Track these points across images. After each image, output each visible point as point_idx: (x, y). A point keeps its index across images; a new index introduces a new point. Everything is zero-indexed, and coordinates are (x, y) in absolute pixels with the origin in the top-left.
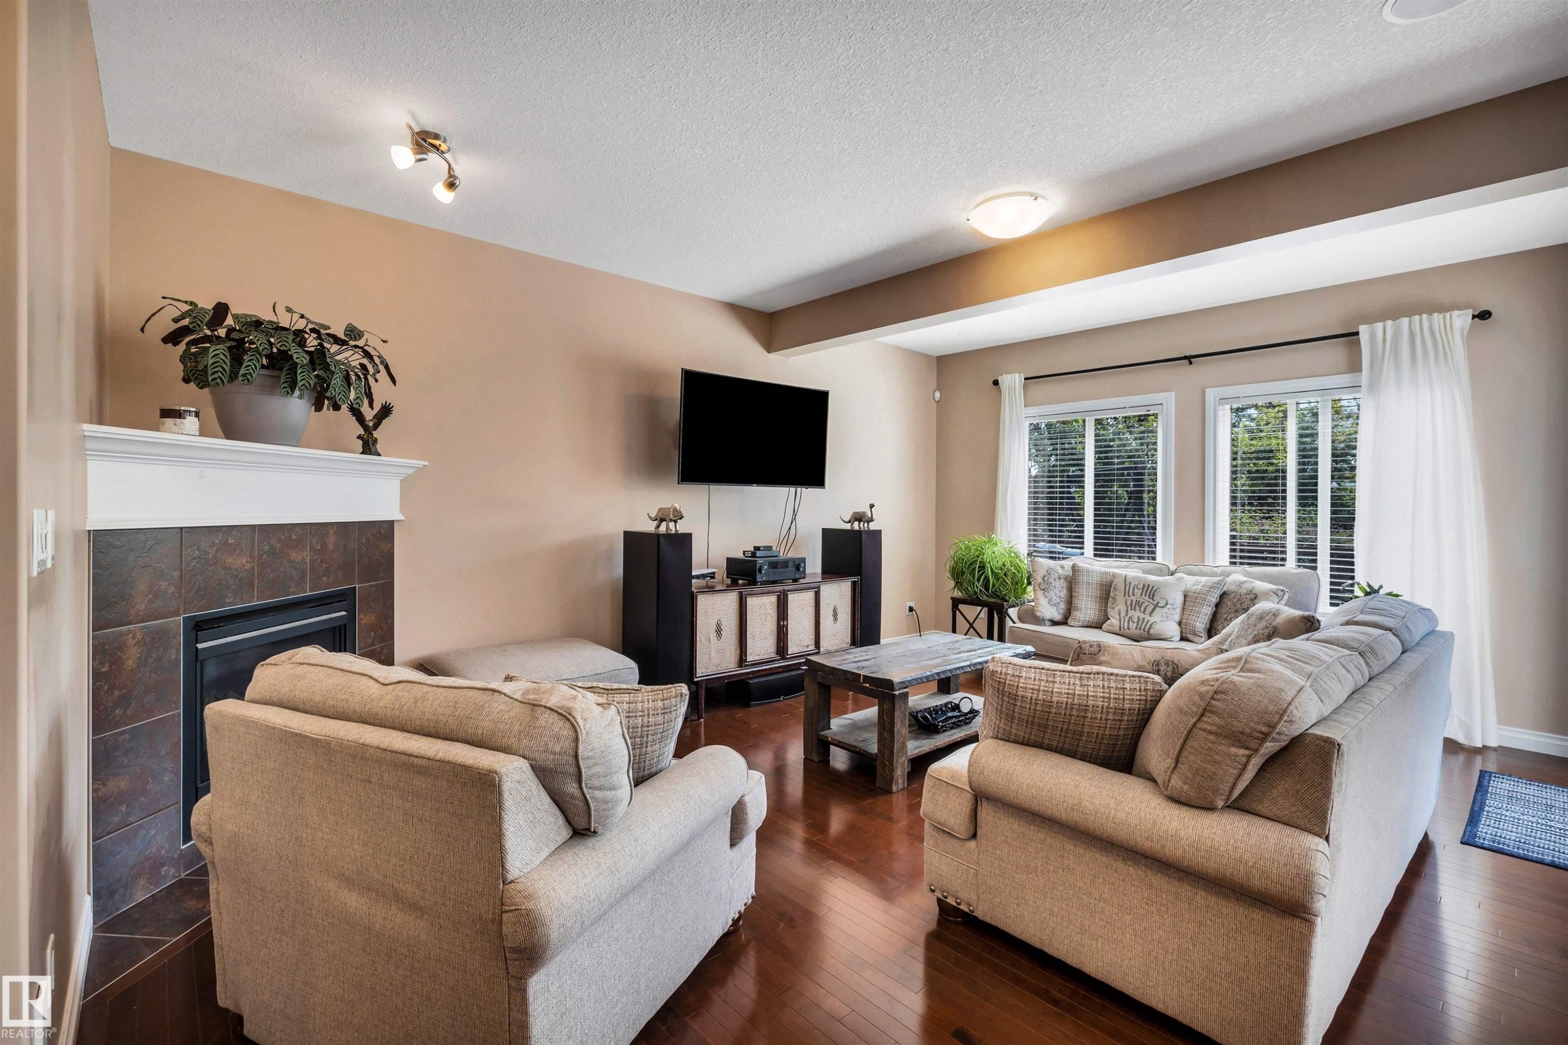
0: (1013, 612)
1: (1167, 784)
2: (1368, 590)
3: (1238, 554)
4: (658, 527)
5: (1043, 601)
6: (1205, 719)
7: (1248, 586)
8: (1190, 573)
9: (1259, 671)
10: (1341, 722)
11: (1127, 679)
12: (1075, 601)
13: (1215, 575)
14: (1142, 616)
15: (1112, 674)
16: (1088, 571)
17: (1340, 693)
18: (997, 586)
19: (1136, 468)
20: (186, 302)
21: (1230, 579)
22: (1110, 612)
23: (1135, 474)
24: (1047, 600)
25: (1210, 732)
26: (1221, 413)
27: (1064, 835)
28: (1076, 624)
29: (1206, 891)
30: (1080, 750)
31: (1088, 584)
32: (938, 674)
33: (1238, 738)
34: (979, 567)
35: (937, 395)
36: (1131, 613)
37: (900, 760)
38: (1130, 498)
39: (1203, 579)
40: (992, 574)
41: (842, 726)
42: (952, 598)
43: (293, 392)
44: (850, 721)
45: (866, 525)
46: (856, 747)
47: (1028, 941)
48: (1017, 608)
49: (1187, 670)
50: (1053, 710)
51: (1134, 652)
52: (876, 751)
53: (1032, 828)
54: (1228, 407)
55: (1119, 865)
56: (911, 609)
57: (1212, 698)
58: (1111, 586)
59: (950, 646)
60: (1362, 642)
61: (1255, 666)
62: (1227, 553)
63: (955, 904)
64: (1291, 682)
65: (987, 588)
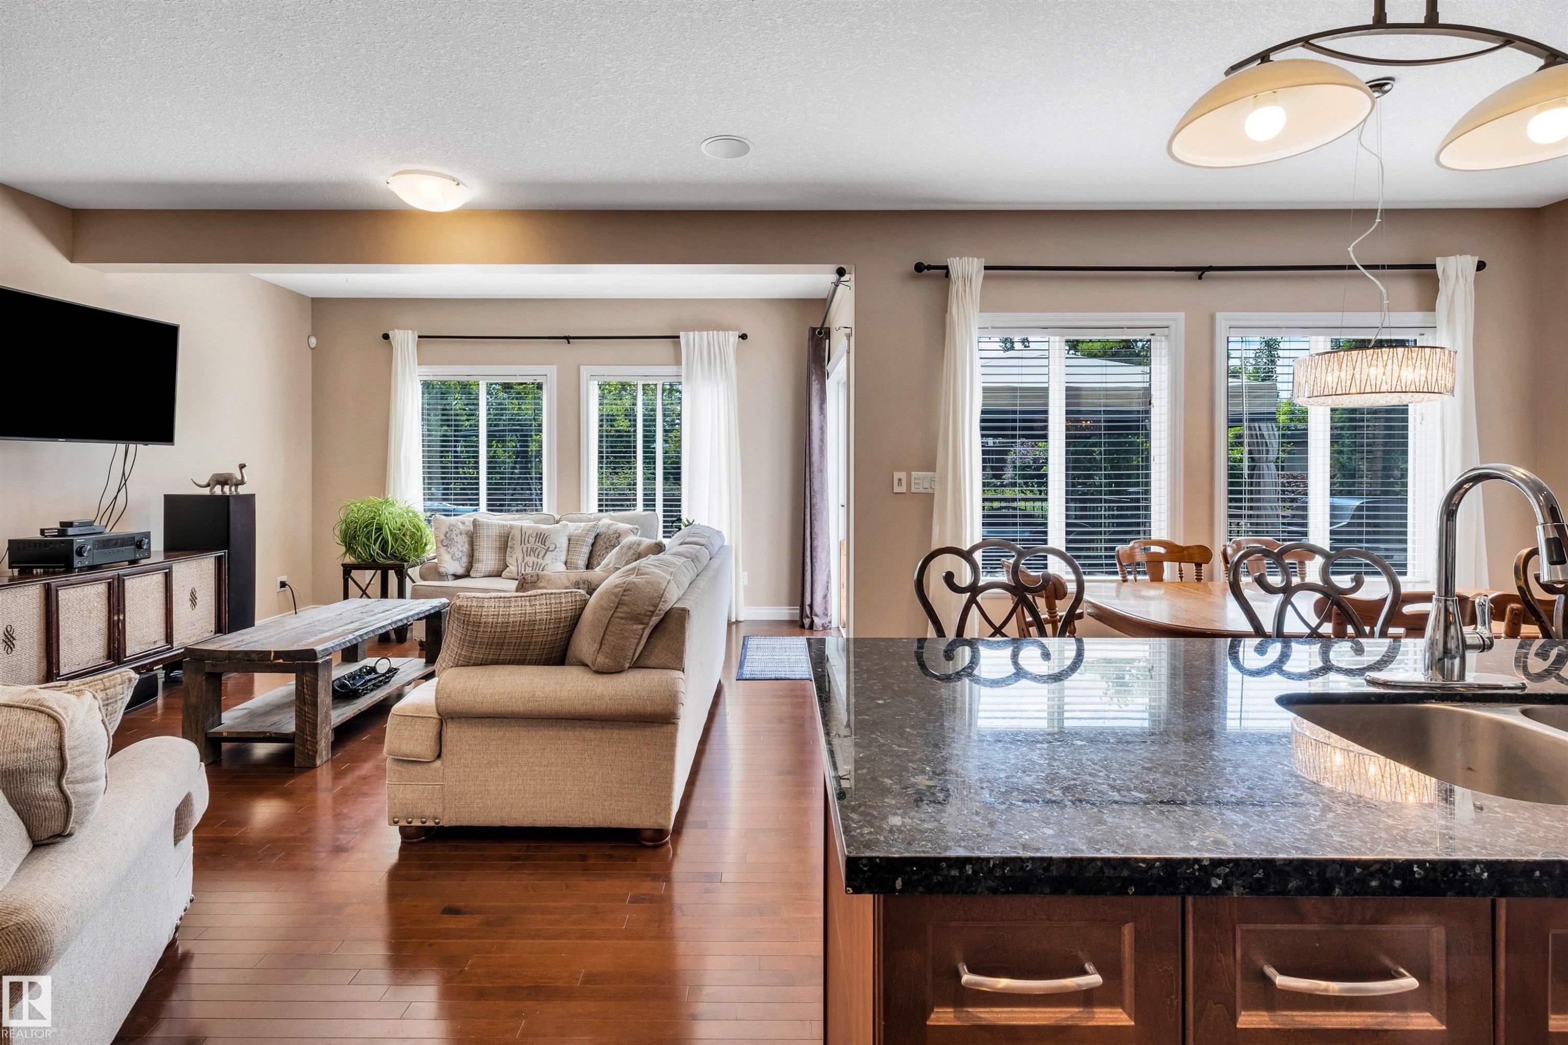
0: (414, 572)
1: (594, 664)
2: (687, 523)
3: (604, 503)
5: (446, 557)
6: (618, 610)
7: (614, 527)
8: (570, 521)
9: (646, 574)
10: (689, 600)
11: (563, 595)
12: (476, 554)
13: (589, 520)
14: (536, 560)
15: (552, 594)
16: (488, 525)
17: (686, 581)
18: (395, 547)
19: (522, 430)
21: (601, 523)
22: (509, 560)
23: (521, 436)
24: (450, 555)
25: (622, 618)
26: (591, 387)
27: (519, 726)
28: (478, 575)
29: (619, 729)
30: (528, 658)
31: (488, 536)
32: (340, 645)
33: (637, 618)
34: (376, 529)
35: (313, 341)
36: (527, 559)
37: (324, 731)
38: (517, 457)
39: (582, 524)
40: (391, 534)
41: (237, 718)
42: (343, 565)
44: (246, 711)
45: (233, 489)
46: (265, 733)
47: (491, 825)
48: (418, 568)
49: (598, 586)
50: (510, 629)
51: (562, 577)
52: (294, 730)
53: (493, 729)
54: (596, 383)
55: (562, 733)
56: (283, 585)
57: (623, 595)
58: (508, 537)
59: (361, 610)
60: (691, 553)
61: (644, 572)
62: (596, 503)
63: (420, 824)
64: (663, 578)
65: (385, 551)
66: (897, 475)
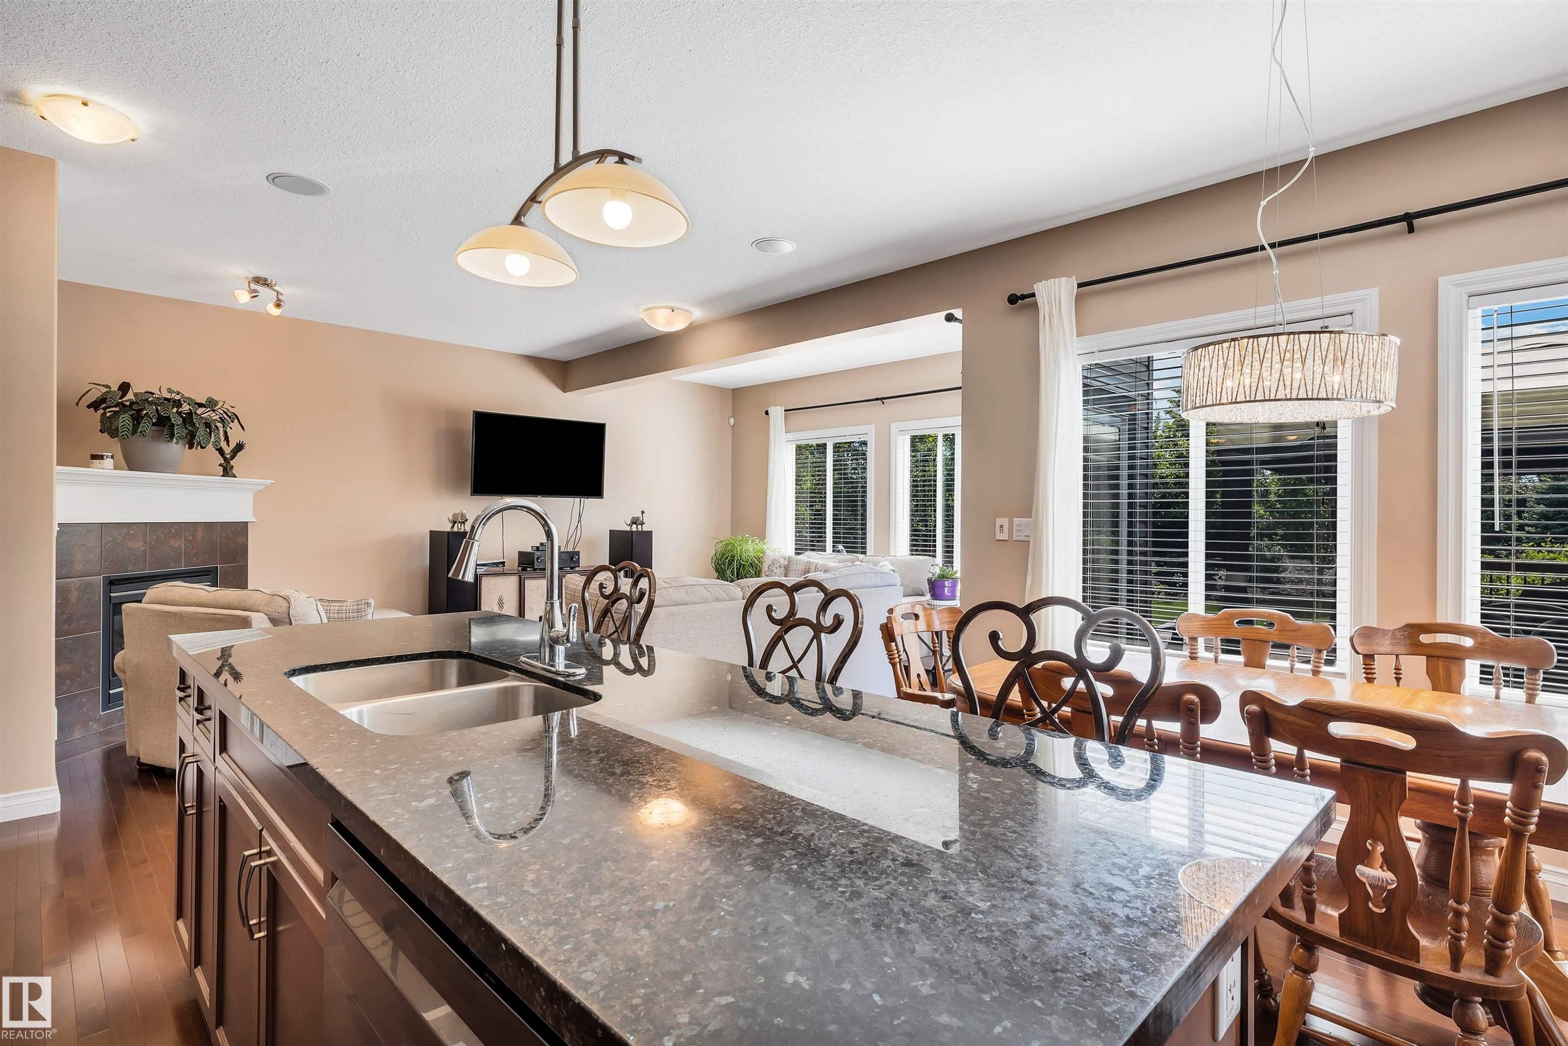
4: (453, 527)
20: (104, 386)
26: (900, 441)
35: (732, 420)
43: (172, 440)
45: (640, 527)
54: (907, 437)
62: (907, 548)
66: (999, 521)
